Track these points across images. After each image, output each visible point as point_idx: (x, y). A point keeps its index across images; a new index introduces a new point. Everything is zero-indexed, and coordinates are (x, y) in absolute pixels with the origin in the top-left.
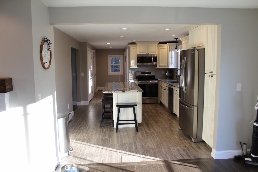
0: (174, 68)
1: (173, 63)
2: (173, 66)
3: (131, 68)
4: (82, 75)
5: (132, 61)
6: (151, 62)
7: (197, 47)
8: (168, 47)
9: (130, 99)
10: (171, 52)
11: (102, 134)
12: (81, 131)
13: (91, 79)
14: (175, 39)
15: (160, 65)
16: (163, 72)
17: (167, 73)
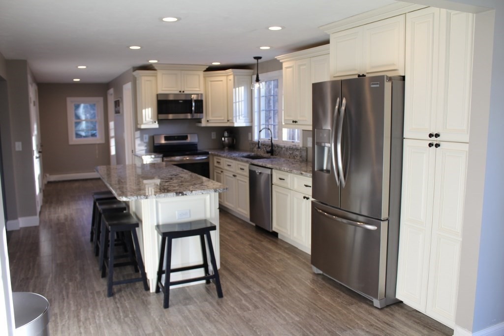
0: (244, 125)
1: (242, 115)
2: (243, 121)
3: (143, 127)
4: (17, 149)
5: (144, 111)
6: (191, 112)
7: (367, 73)
8: (231, 77)
9: (190, 211)
10: (237, 89)
11: (126, 319)
12: (59, 320)
13: (37, 158)
14: (255, 58)
15: (210, 118)
16: (214, 136)
17: (225, 137)
